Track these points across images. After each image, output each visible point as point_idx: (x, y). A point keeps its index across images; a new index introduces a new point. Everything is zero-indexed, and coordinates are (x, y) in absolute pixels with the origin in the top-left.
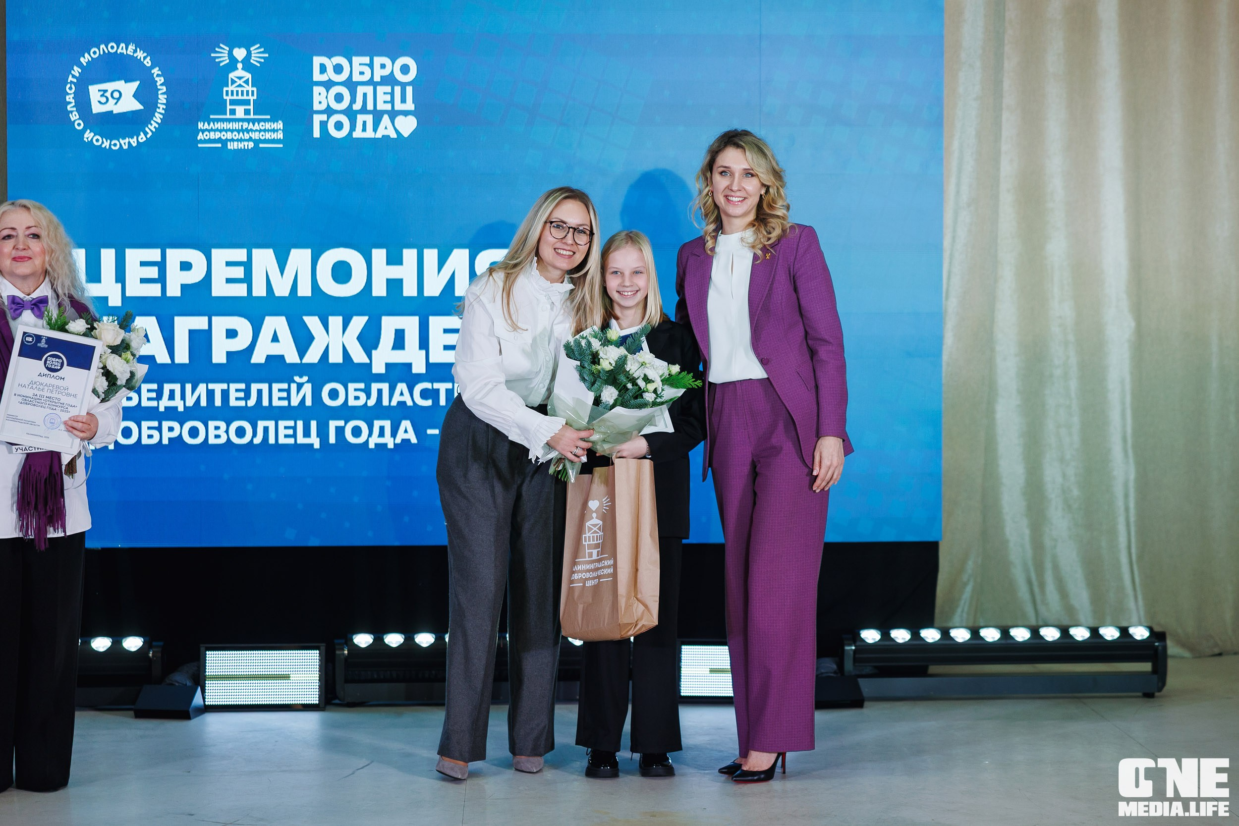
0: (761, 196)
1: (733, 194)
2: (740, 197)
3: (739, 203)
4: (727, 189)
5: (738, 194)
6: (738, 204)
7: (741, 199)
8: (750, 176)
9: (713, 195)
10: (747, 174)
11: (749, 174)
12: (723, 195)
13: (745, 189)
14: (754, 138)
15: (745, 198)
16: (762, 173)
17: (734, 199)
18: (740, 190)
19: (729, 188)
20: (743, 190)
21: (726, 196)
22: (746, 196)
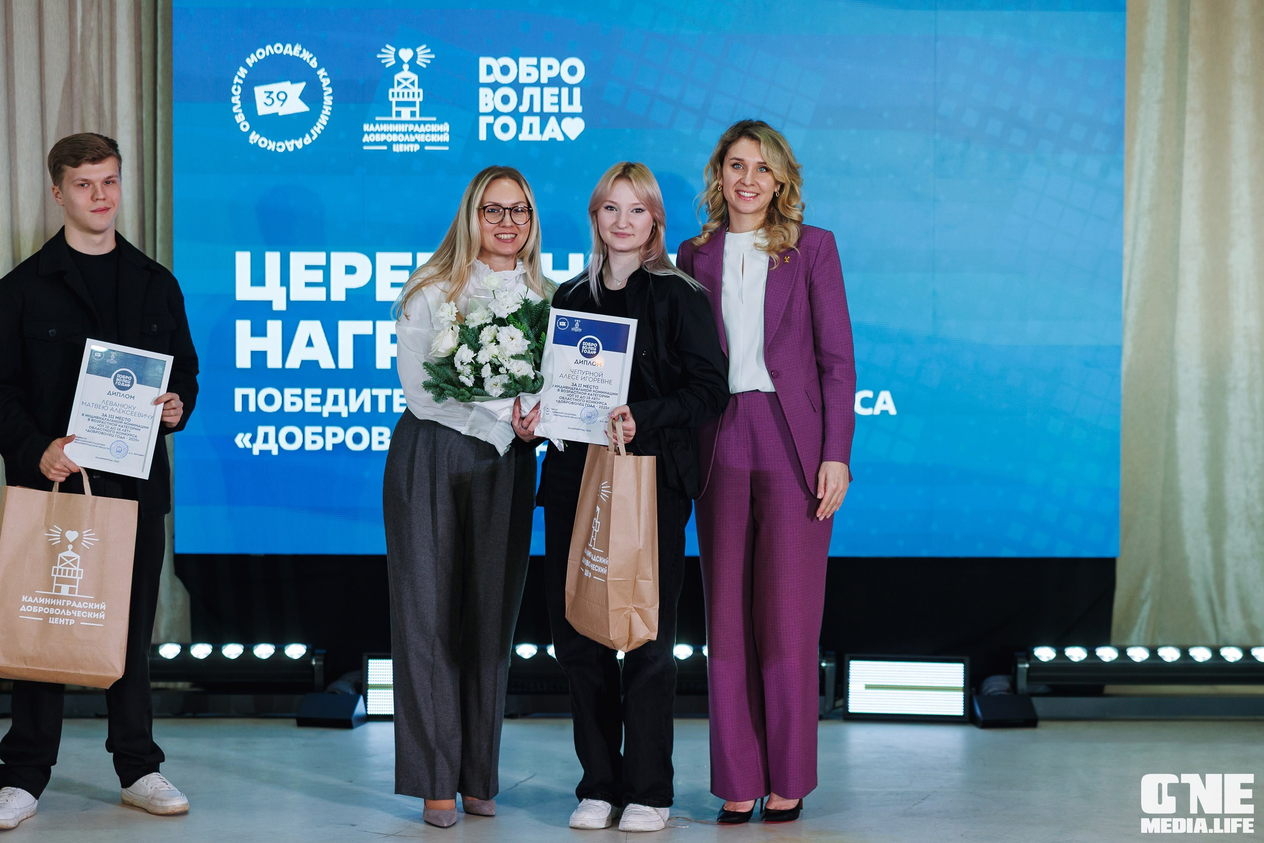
0: (775, 193)
1: (745, 188)
2: (753, 193)
3: (752, 199)
4: (739, 183)
5: (751, 189)
6: (750, 200)
7: (754, 195)
8: (765, 170)
9: (722, 190)
10: (761, 168)
11: (764, 168)
12: (734, 190)
13: (758, 184)
14: (770, 130)
15: (758, 194)
16: (776, 169)
17: (746, 194)
18: (753, 185)
19: (741, 182)
20: (756, 185)
21: (737, 191)
22: (758, 191)
